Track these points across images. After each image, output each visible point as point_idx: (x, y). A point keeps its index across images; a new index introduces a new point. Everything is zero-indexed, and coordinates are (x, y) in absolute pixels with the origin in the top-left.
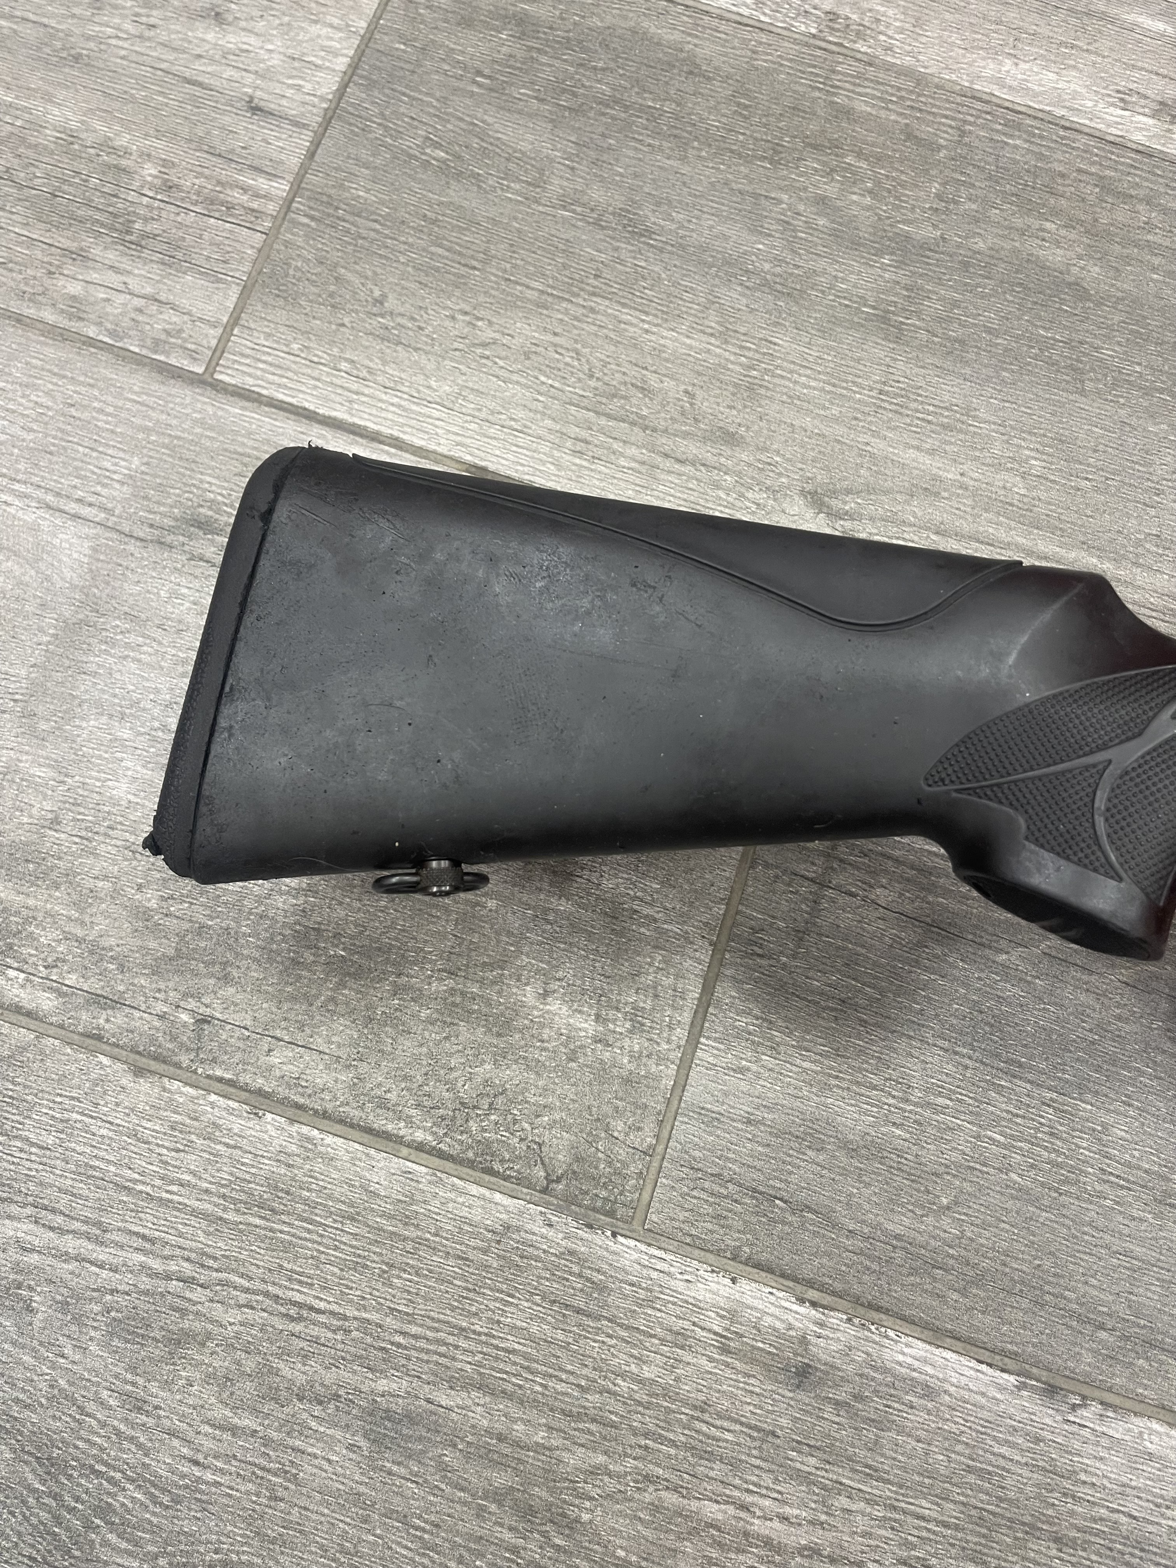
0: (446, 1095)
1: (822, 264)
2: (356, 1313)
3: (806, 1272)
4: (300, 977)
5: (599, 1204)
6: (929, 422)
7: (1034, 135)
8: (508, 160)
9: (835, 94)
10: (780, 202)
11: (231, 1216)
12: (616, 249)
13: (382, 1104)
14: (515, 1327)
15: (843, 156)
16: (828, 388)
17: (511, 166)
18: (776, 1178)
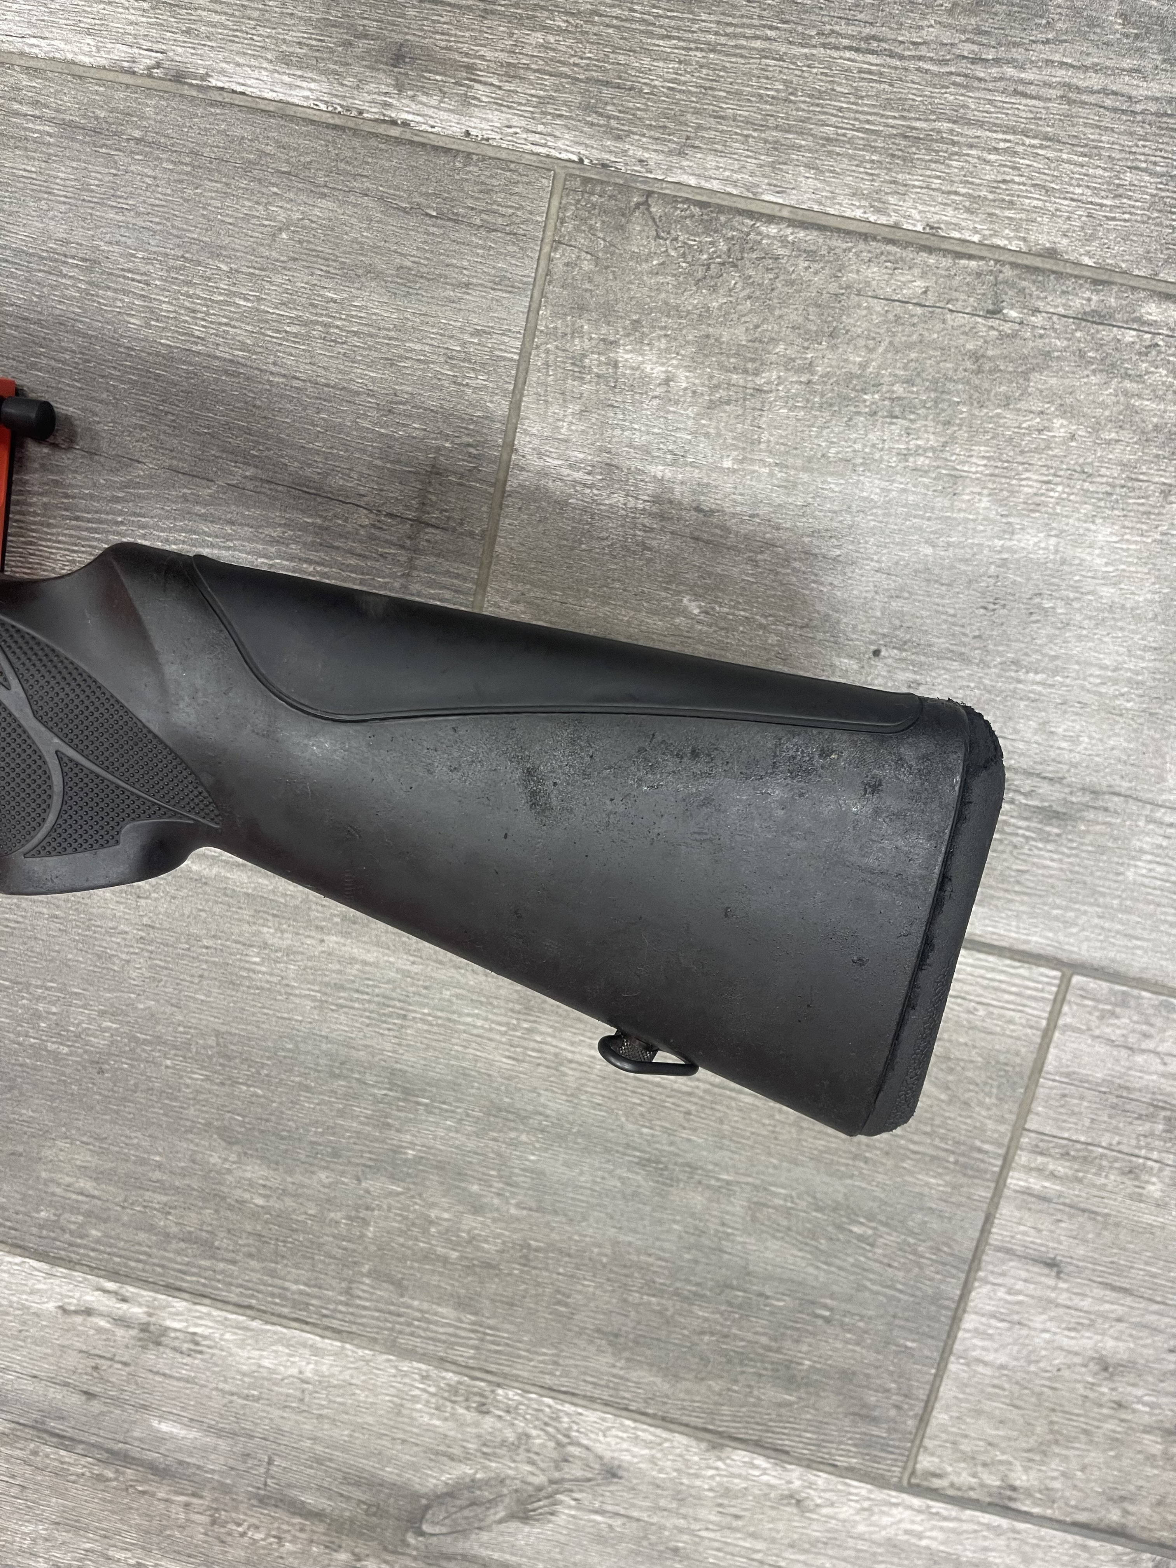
0: (751, 272)
1: (471, 1145)
2: (814, 51)
3: (403, 150)
4: (905, 368)
5: (598, 188)
6: (357, 991)
7: (280, 1296)
8: (789, 1229)
9: (473, 1323)
10: (518, 1206)
11: (947, 125)
12: (672, 1144)
13: (811, 255)
14: (664, 60)
15: (461, 1258)
16: (455, 1017)
17: (785, 1223)
18: (438, 236)
